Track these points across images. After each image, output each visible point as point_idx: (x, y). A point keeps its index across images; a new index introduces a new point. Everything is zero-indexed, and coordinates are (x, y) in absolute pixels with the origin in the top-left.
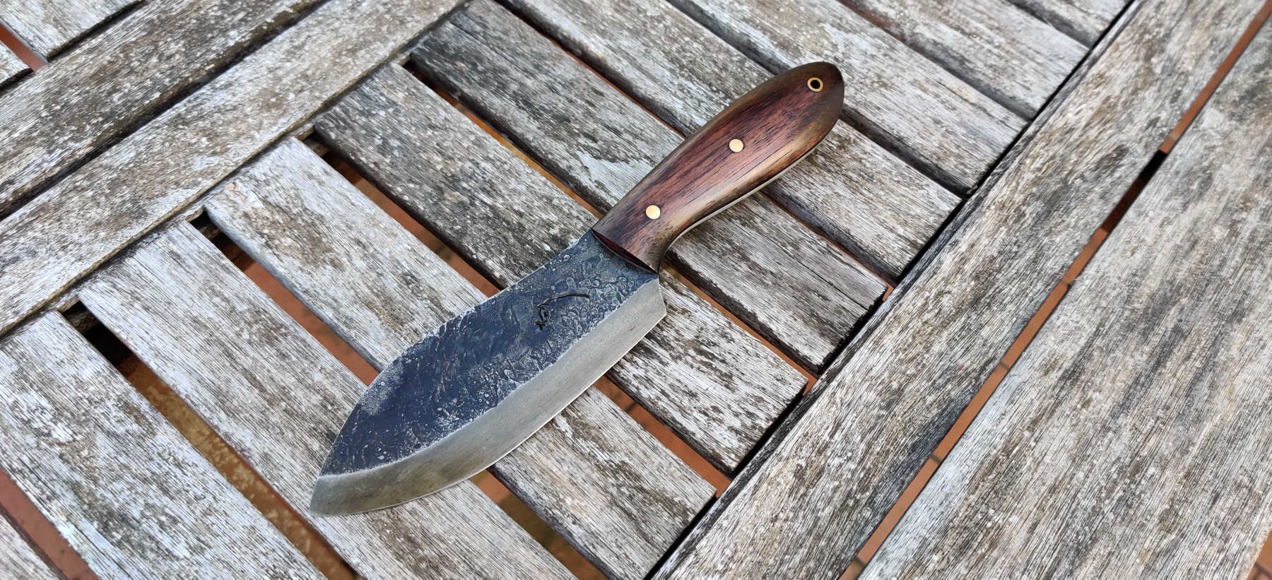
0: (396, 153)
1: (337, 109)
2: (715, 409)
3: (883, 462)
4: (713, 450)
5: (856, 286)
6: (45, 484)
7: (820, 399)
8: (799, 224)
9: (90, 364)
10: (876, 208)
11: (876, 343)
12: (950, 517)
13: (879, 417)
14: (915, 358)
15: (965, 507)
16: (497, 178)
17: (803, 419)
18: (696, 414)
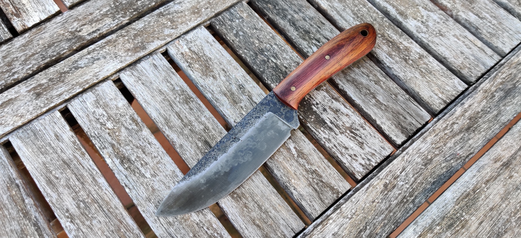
0: (241, 37)
1: (220, 17)
2: (355, 155)
3: (420, 187)
4: (352, 171)
5: (419, 115)
6: (102, 143)
7: (398, 158)
8: (398, 87)
9: (121, 101)
10: (431, 85)
11: (424, 139)
12: (446, 213)
13: (421, 169)
14: (439, 147)
15: (453, 210)
16: (279, 52)
17: (390, 165)
18: (347, 156)
